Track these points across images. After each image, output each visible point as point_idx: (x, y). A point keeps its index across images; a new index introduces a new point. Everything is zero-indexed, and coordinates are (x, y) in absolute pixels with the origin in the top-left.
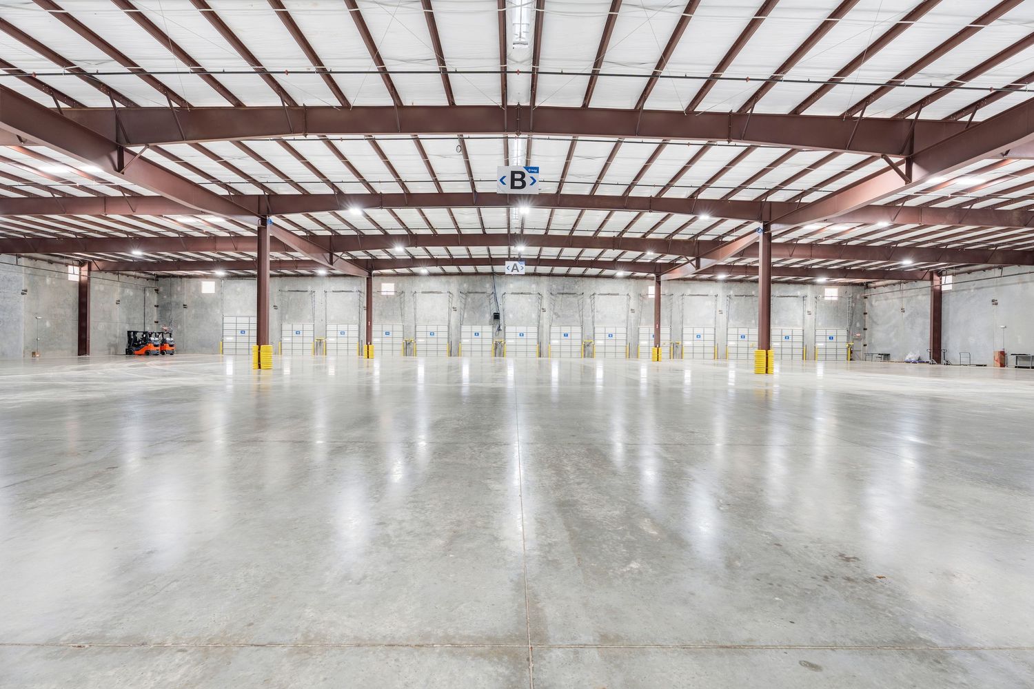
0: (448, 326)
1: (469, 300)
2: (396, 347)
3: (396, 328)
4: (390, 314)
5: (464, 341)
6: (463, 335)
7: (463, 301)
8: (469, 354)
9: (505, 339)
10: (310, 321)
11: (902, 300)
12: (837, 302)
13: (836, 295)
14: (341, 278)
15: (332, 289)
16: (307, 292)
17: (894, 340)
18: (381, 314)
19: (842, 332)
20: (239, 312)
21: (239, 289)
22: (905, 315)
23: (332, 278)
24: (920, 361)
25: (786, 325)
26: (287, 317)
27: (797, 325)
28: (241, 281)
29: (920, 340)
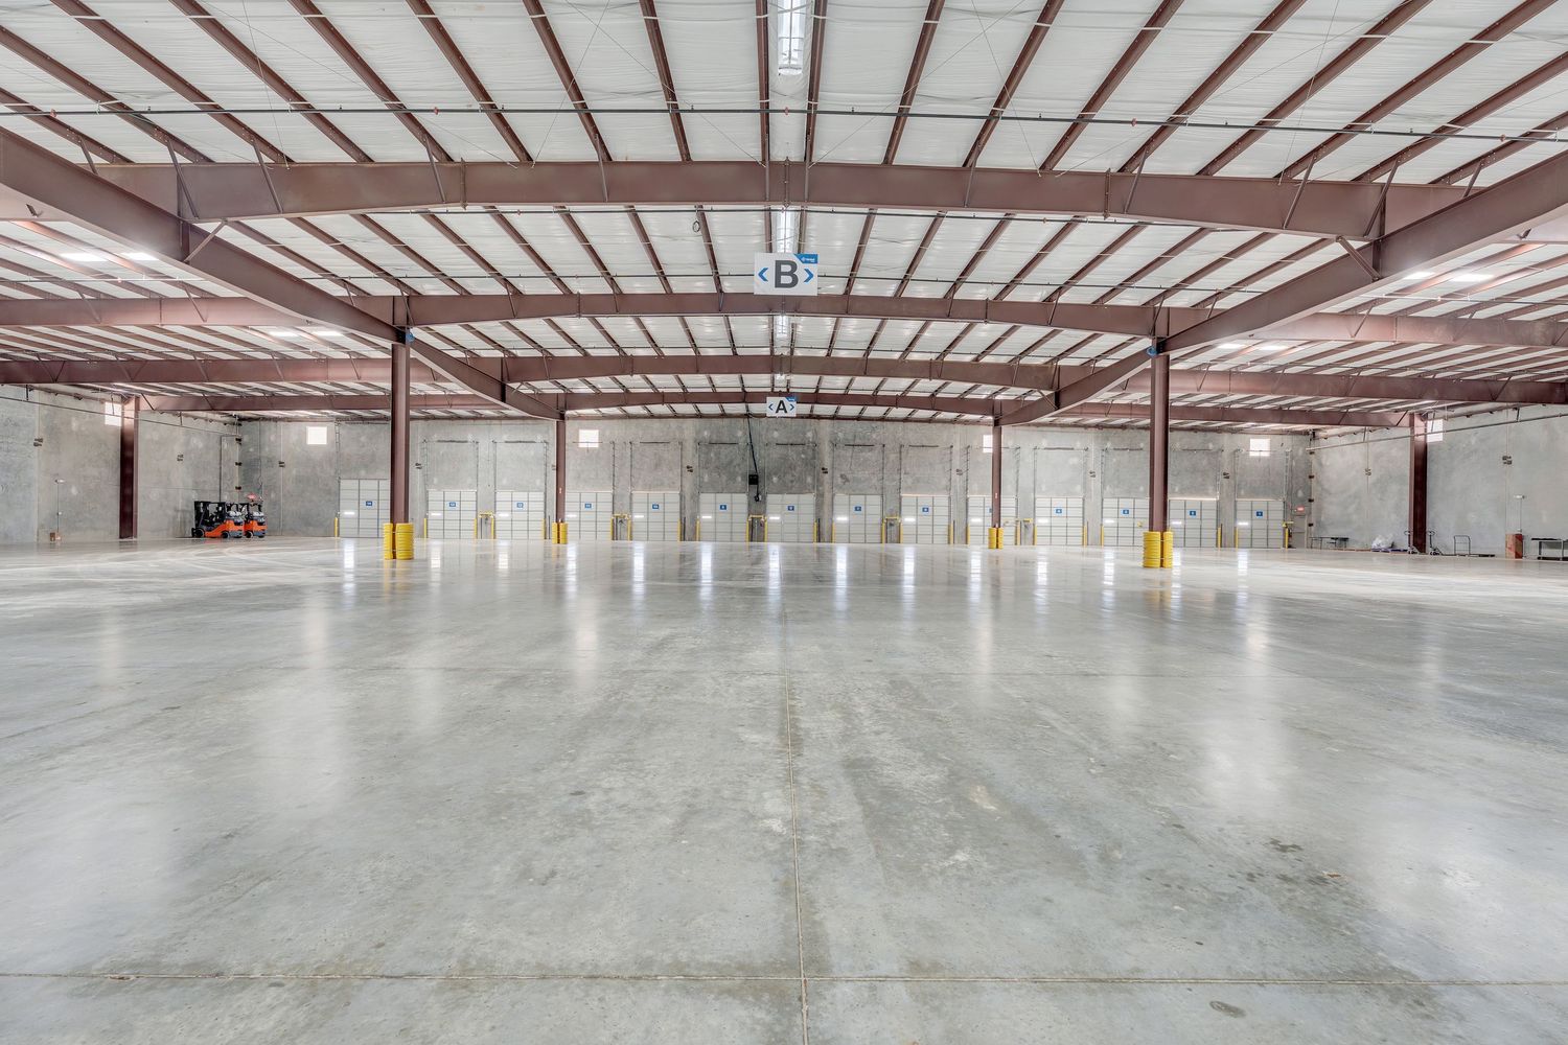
0: (680, 495)
1: (712, 455)
2: (601, 527)
3: (601, 497)
4: (592, 477)
5: (704, 518)
6: (702, 508)
7: (703, 456)
8: (711, 536)
9: (766, 514)
10: (470, 486)
11: (1367, 457)
12: (1268, 459)
13: (1267, 448)
14: (519, 422)
15: (505, 437)
16: (466, 442)
17: (1354, 517)
18: (579, 477)
19: (1280, 505)
20: (363, 473)
21: (363, 439)
22: (1372, 479)
23: (503, 422)
24: (1393, 548)
25: (1191, 494)
26: (436, 481)
27: (1207, 495)
28: (366, 426)
29: (1393, 517)
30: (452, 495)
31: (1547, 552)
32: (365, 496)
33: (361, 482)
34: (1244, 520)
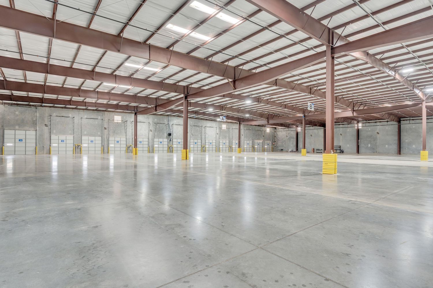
0: (148, 139)
1: (158, 126)
2: (122, 149)
3: (122, 139)
4: (119, 132)
5: (156, 146)
6: (155, 143)
7: (155, 127)
8: (157, 151)
9: (173, 145)
10: (71, 134)
11: (286, 133)
12: (269, 133)
13: (269, 131)
14: (91, 111)
15: (86, 117)
16: (69, 117)
17: (284, 145)
18: (114, 132)
19: (271, 143)
20: (17, 127)
21: (17, 113)
22: (288, 138)
23: (85, 111)
24: (292, 151)
25: (258, 140)
26: (54, 131)
27: (260, 140)
28: (19, 107)
29: (292, 145)
30: (62, 137)
31: (318, 151)
32: (18, 137)
33: (16, 131)
34: (266, 146)
